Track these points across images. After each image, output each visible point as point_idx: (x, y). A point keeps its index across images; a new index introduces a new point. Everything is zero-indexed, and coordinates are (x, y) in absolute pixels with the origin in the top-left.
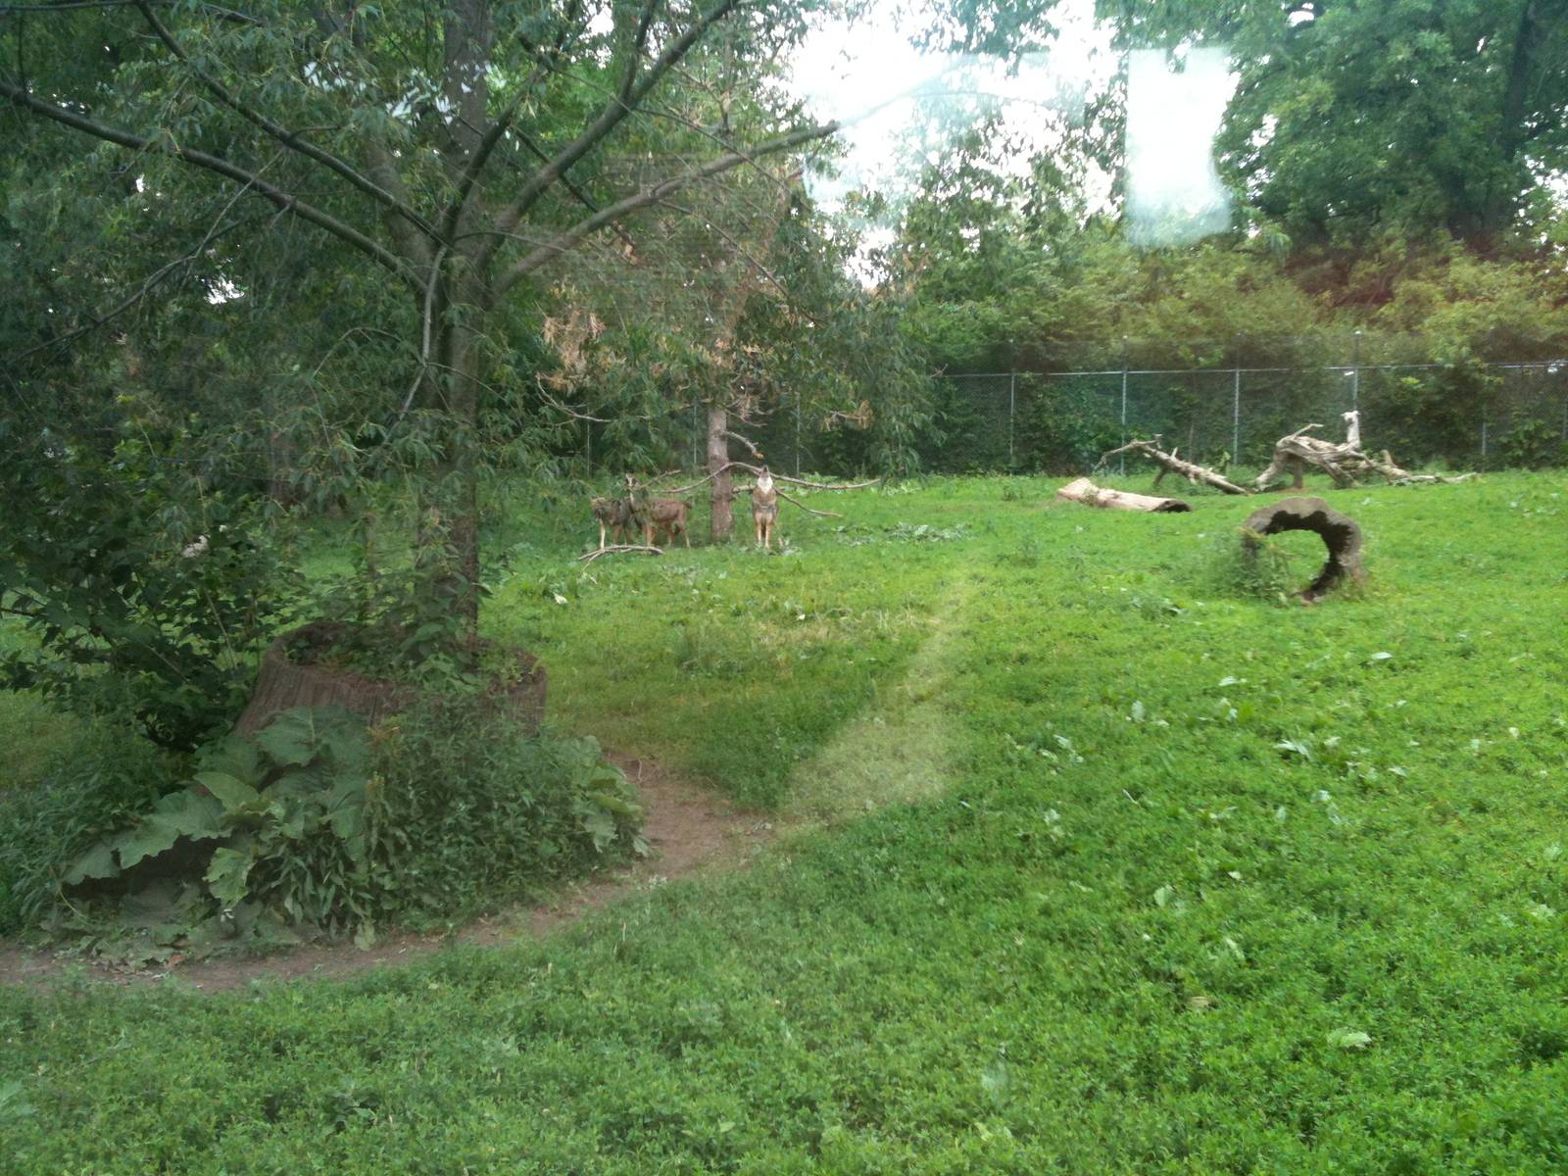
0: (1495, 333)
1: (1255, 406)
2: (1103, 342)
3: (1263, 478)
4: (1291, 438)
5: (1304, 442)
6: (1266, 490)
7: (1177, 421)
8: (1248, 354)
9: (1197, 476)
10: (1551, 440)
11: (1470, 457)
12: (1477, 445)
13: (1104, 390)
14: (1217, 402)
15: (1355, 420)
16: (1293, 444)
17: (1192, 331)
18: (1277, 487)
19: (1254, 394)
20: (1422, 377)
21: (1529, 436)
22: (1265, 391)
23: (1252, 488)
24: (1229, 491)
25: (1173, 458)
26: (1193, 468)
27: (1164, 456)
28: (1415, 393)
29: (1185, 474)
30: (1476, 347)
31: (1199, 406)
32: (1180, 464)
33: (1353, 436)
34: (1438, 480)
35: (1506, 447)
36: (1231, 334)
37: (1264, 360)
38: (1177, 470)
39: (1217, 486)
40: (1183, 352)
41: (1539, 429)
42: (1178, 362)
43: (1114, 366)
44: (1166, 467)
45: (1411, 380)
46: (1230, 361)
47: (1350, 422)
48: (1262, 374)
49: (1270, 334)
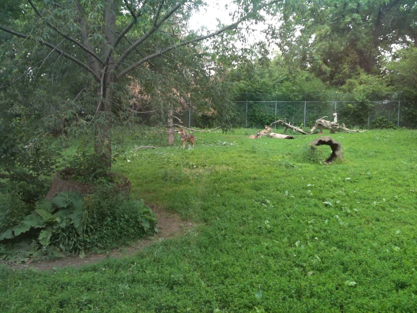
0: (372, 93)
1: (310, 111)
2: (270, 93)
3: (312, 130)
4: (320, 120)
5: (323, 121)
6: (313, 134)
7: (290, 115)
8: (308, 97)
9: (295, 129)
10: (386, 121)
11: (365, 125)
12: (367, 122)
13: (271, 106)
14: (300, 110)
15: (336, 115)
16: (320, 122)
17: (293, 91)
18: (315, 133)
19: (309, 108)
20: (353, 104)
21: (380, 120)
22: (312, 107)
23: (309, 133)
24: (304, 134)
25: (289, 125)
26: (294, 127)
27: (287, 124)
28: (351, 109)
29: (292, 129)
30: (367, 97)
31: (295, 111)
32: (291, 126)
33: (336, 119)
34: (357, 131)
35: (374, 123)
36: (304, 92)
37: (312, 99)
38: (290, 128)
39: (301, 132)
40: (291, 96)
41: (383, 118)
42: (290, 99)
43: (273, 100)
44: (287, 127)
45: (350, 105)
46: (303, 99)
47: (335, 116)
48: (312, 103)
49: (314, 92)
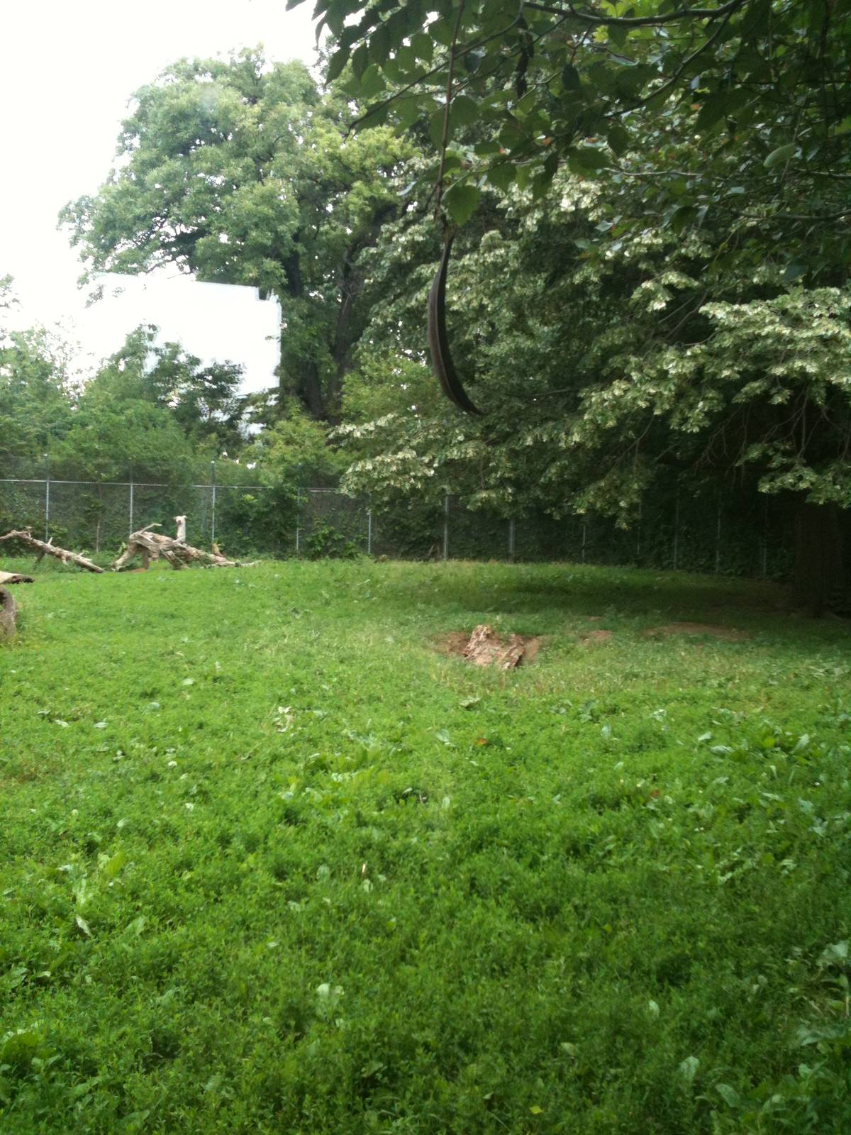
0: (302, 468)
1: (145, 510)
2: (32, 456)
3: (120, 561)
4: (139, 533)
5: (148, 536)
6: (121, 570)
7: (89, 519)
8: (138, 472)
9: (68, 558)
10: (339, 540)
12: (293, 542)
13: (33, 495)
14: (117, 506)
16: (140, 538)
17: (97, 454)
18: (129, 568)
19: (144, 501)
20: (255, 493)
21: (325, 537)
22: (150, 499)
23: (108, 568)
24: (92, 570)
25: (49, 545)
26: (66, 553)
27: (40, 543)
28: (251, 506)
29: (59, 556)
30: (288, 475)
32: (53, 549)
34: (237, 565)
35: (311, 545)
37: (150, 478)
38: (52, 553)
39: (84, 566)
40: (89, 468)
41: (331, 533)
42: (86, 476)
43: (40, 476)
44: (42, 551)
45: (249, 497)
46: (125, 477)
48: (152, 488)
49: (154, 459)
